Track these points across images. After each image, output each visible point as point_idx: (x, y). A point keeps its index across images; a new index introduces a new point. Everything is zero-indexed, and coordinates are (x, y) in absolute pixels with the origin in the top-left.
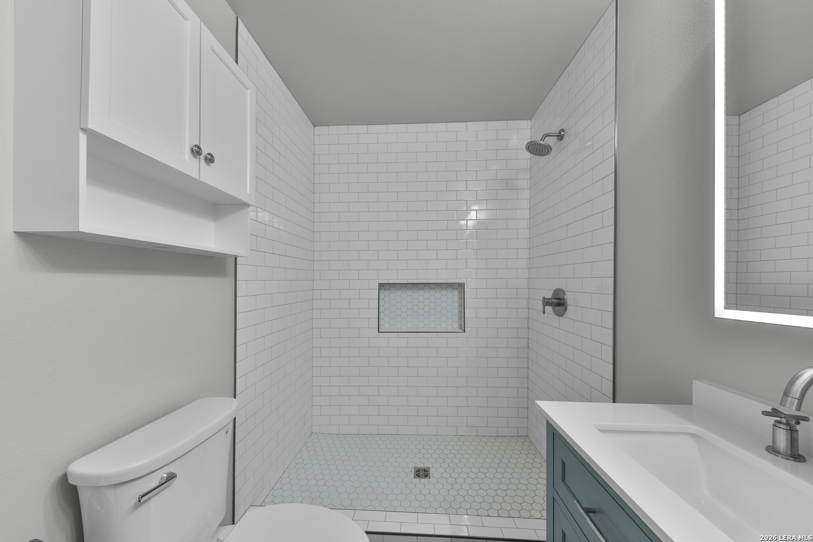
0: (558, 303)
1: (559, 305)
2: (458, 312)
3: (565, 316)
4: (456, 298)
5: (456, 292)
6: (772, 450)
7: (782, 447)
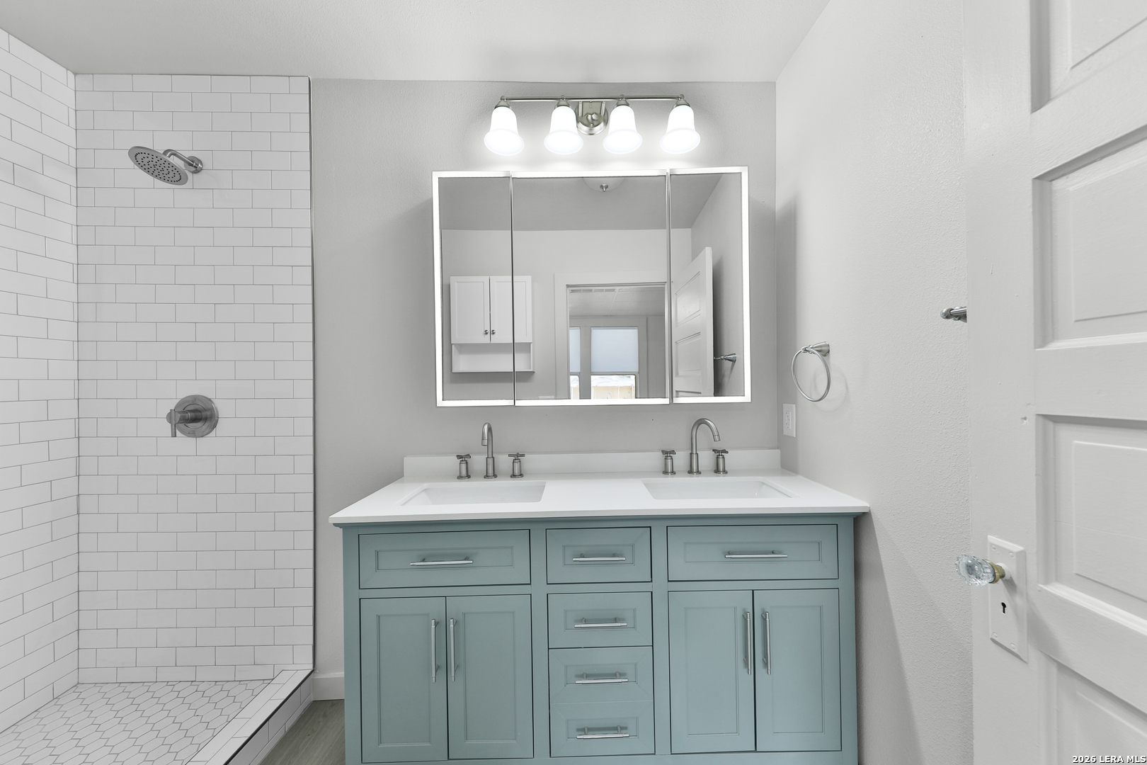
0: (198, 415)
1: (199, 418)
3: (212, 434)
6: (460, 477)
7: (464, 473)
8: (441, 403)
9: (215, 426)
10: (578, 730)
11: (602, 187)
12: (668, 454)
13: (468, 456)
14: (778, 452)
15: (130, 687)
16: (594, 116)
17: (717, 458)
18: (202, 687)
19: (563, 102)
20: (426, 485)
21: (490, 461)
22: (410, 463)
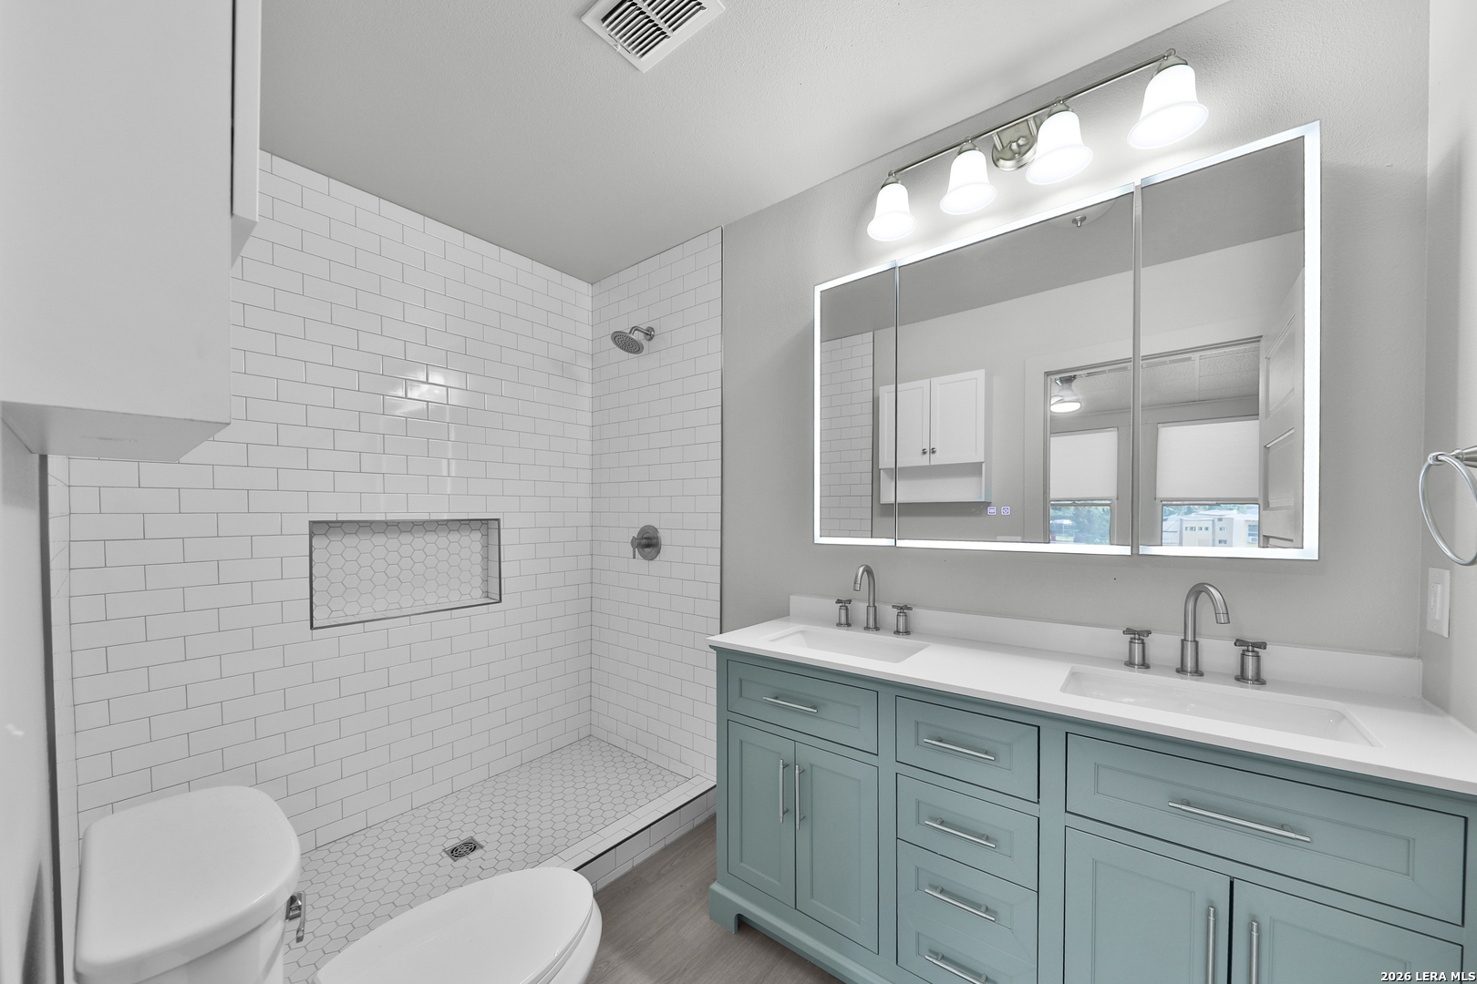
0: (648, 543)
1: (648, 546)
2: (481, 569)
3: (657, 558)
4: (477, 547)
5: (477, 536)
6: (839, 625)
7: (843, 620)
8: (818, 539)
9: (659, 552)
10: (931, 951)
11: (1075, 221)
12: (1138, 635)
13: (850, 601)
14: (1415, 664)
15: (614, 749)
16: (1021, 142)
17: (1243, 655)
18: (650, 766)
19: (966, 146)
20: (802, 627)
21: (871, 610)
22: (796, 602)
